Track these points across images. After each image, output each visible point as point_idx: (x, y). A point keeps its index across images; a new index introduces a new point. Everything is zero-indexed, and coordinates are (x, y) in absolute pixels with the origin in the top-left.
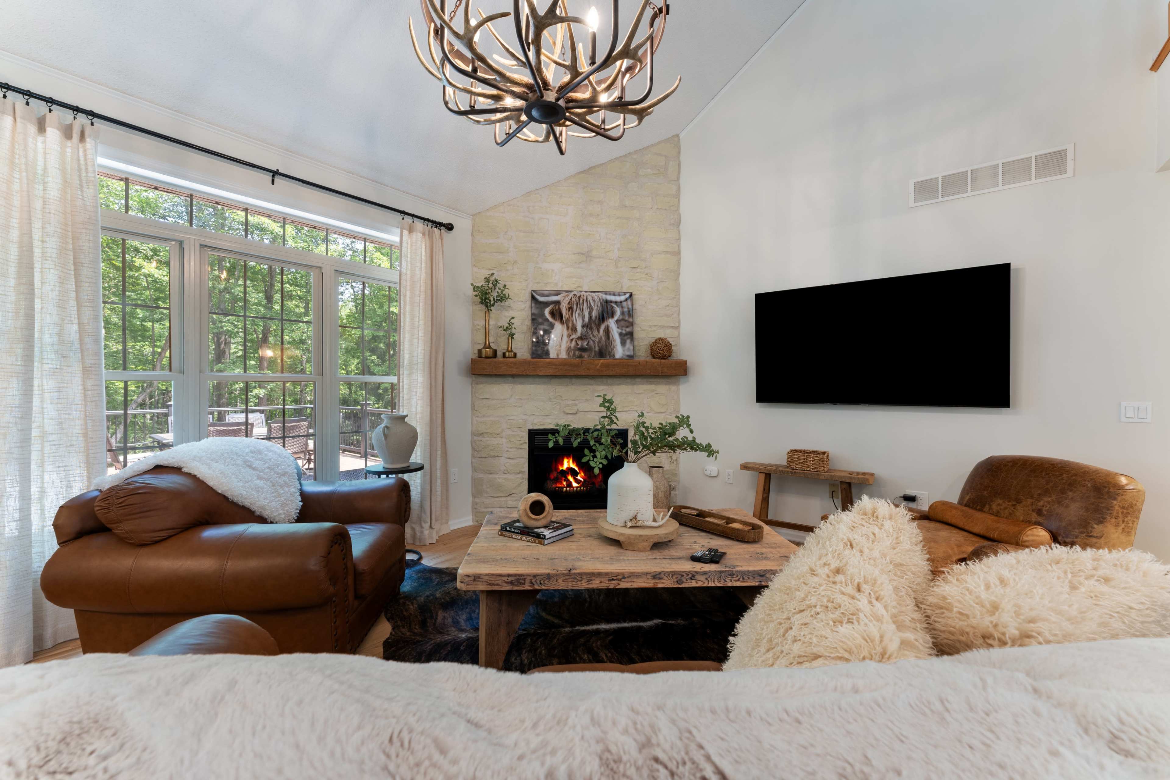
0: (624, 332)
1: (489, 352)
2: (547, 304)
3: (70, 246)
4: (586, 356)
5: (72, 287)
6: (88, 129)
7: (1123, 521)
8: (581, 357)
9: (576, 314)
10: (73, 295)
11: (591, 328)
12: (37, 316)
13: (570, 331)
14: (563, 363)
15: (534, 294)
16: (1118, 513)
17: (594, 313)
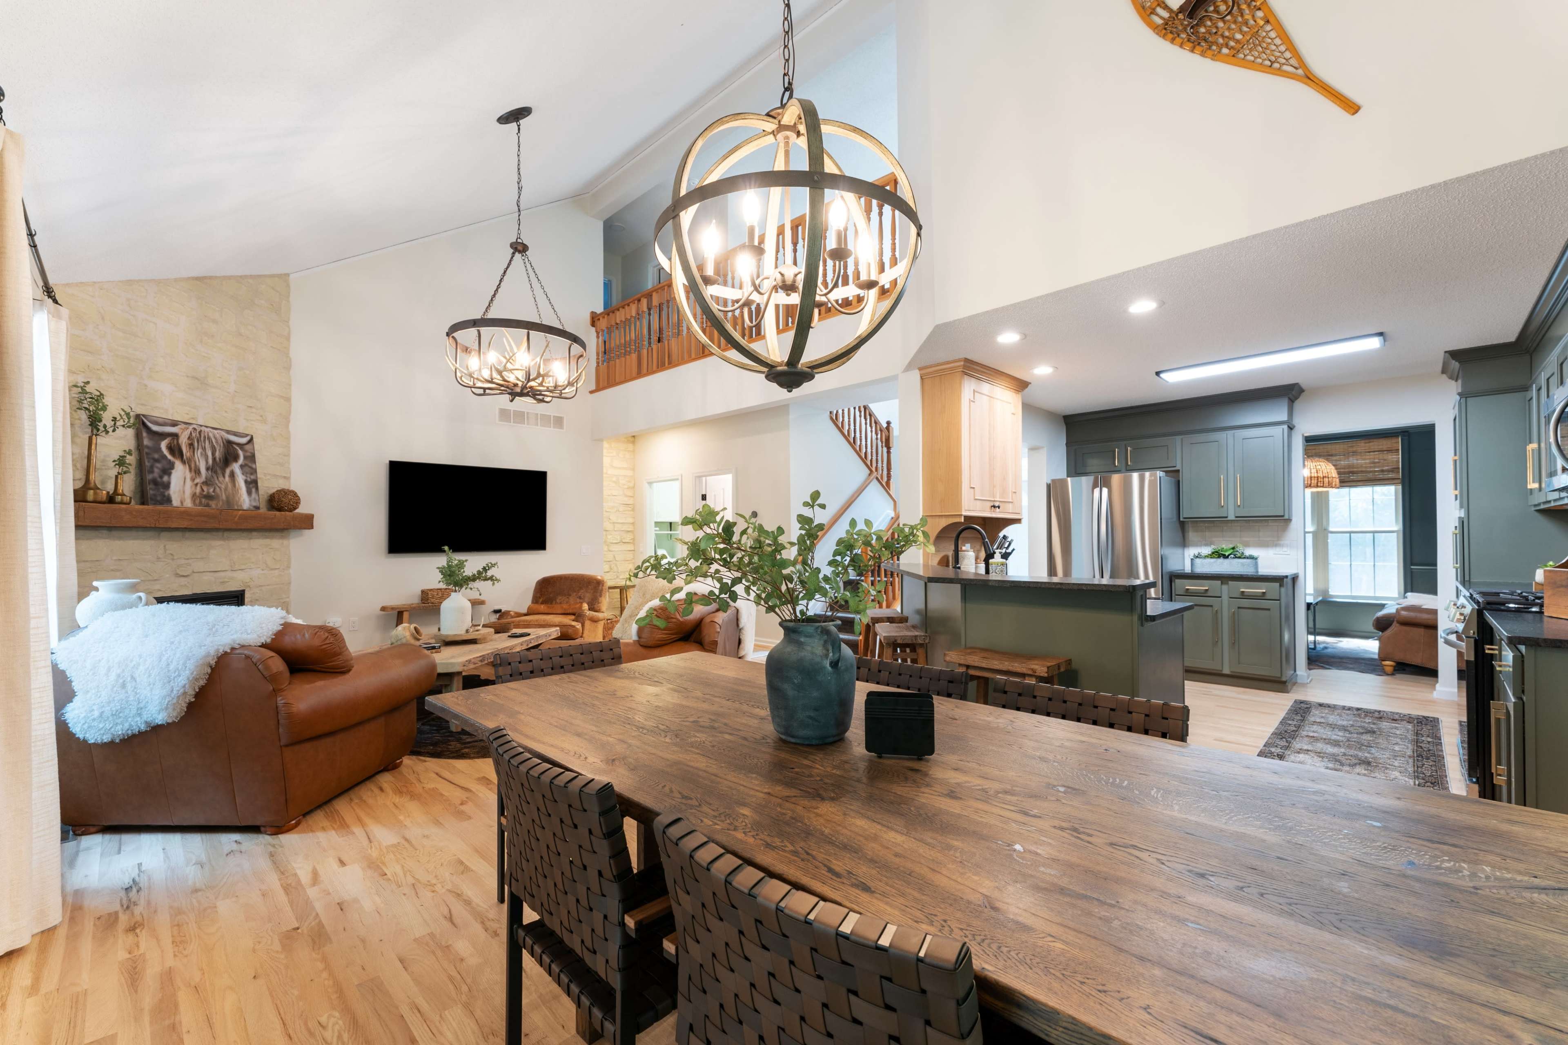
0: (249, 479)
4: (214, 506)
8: (207, 506)
9: (198, 453)
11: (216, 472)
13: (193, 473)
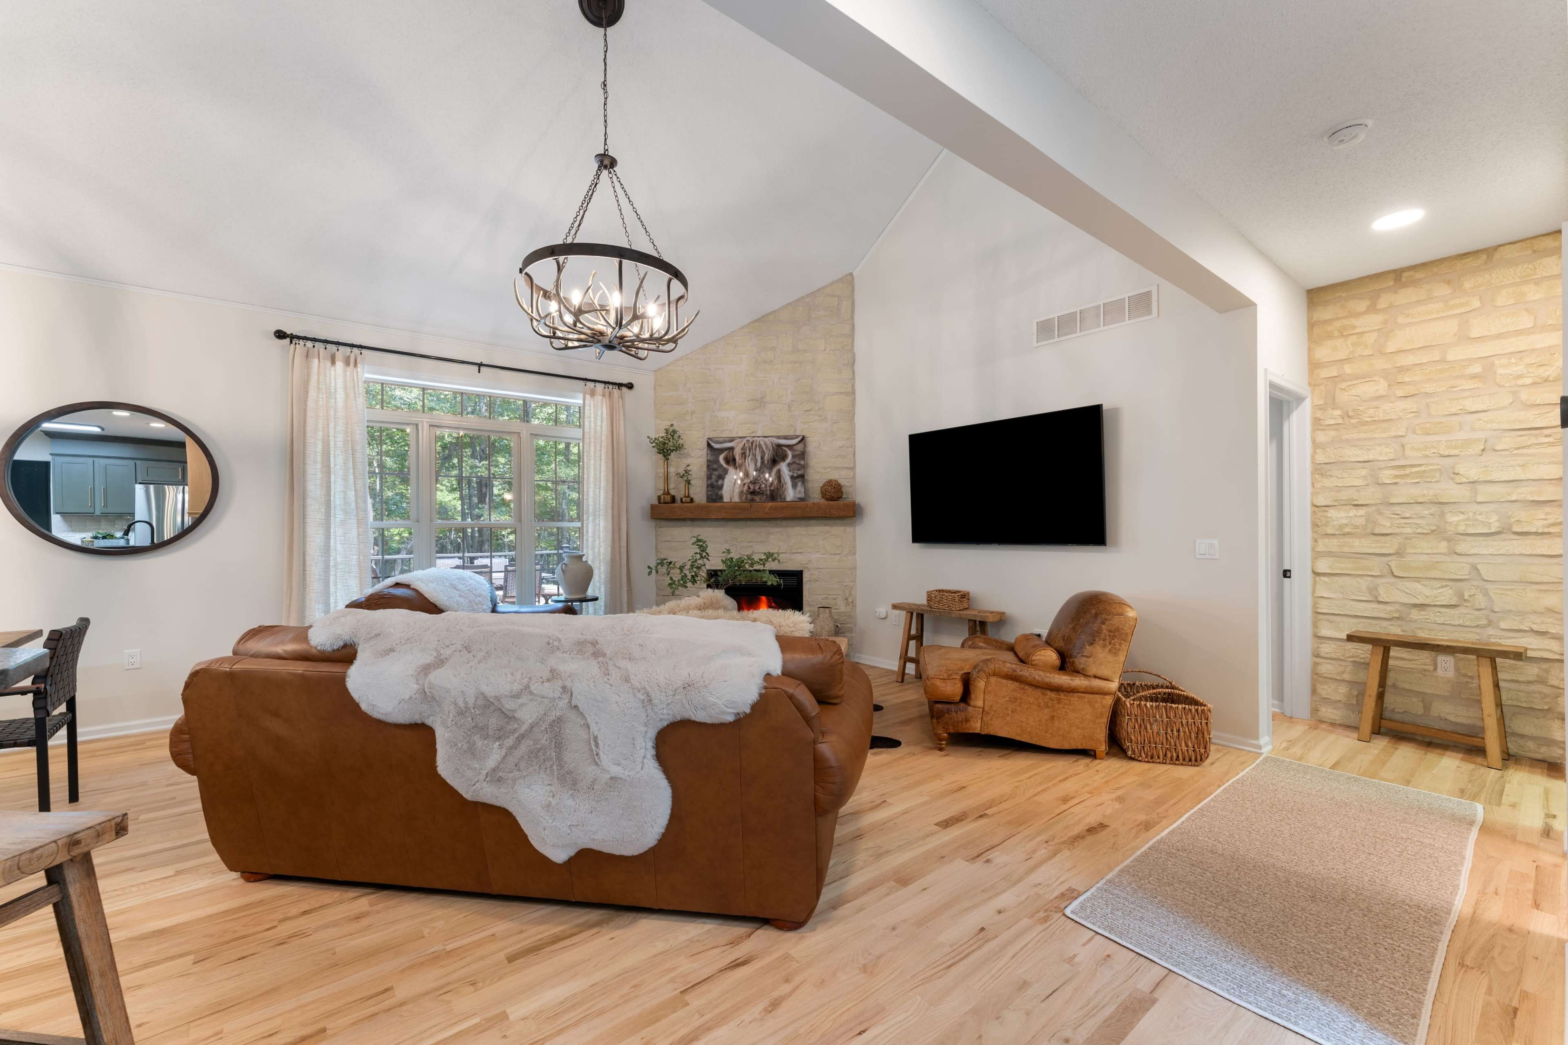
1: (668, 498)
2: (721, 451)
3: (350, 438)
4: (758, 500)
5: (351, 466)
6: (359, 358)
7: (1110, 643)
8: (753, 500)
10: (351, 471)
11: (763, 472)
12: (332, 486)
13: (743, 475)
14: (734, 506)
15: (710, 442)
16: (1105, 636)
17: (766, 457)
